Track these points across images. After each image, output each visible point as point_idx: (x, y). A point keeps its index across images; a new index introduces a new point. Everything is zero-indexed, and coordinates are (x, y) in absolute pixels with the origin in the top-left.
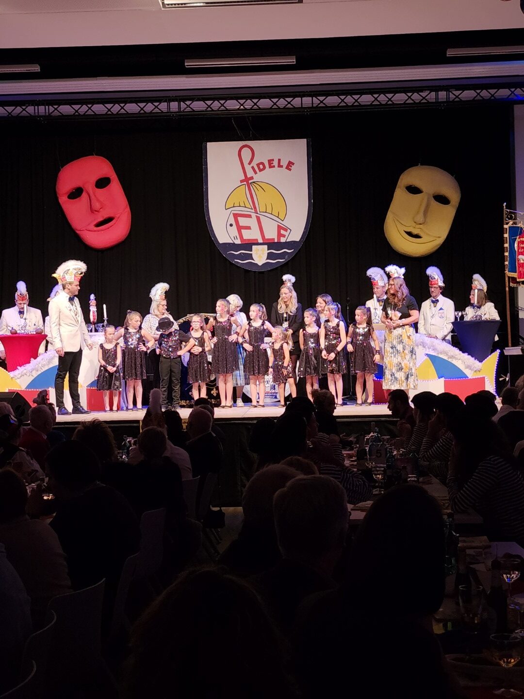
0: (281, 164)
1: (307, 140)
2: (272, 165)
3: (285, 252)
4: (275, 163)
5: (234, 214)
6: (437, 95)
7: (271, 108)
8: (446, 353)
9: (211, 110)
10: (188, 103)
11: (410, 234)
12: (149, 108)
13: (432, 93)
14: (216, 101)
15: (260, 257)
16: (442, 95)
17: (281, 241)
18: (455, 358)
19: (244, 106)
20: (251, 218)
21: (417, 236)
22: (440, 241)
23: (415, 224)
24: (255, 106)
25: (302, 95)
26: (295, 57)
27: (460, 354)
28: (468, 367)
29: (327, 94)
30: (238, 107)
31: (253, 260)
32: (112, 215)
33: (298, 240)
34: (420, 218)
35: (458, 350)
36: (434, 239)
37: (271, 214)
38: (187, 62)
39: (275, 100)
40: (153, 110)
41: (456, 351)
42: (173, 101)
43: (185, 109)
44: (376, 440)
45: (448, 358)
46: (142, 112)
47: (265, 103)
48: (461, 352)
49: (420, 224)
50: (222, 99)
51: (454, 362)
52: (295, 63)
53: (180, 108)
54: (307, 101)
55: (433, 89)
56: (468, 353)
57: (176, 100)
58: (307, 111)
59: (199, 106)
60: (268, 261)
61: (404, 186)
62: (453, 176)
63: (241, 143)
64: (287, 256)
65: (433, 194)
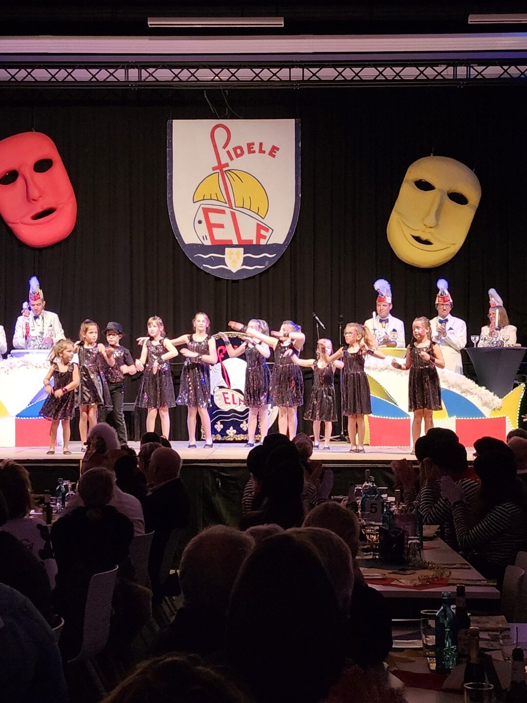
0: (263, 150)
1: (296, 121)
2: (252, 150)
3: (265, 256)
4: (256, 148)
5: (203, 208)
6: (455, 71)
7: (252, 80)
8: (458, 386)
9: (178, 80)
10: (151, 70)
11: (418, 239)
12: (103, 75)
13: (449, 68)
14: (185, 70)
15: (234, 262)
16: (462, 71)
17: (261, 243)
18: (469, 392)
19: (219, 77)
20: (225, 213)
21: (427, 242)
22: (453, 249)
23: (424, 227)
24: (233, 77)
25: (290, 65)
26: (283, 18)
28: (486, 404)
29: (321, 65)
30: (212, 78)
31: (226, 265)
32: (53, 206)
33: (282, 243)
34: (431, 220)
36: (448, 246)
37: (249, 210)
38: (151, 21)
39: (257, 71)
40: (107, 78)
41: (470, 384)
42: (133, 67)
43: (147, 78)
44: (372, 491)
46: (94, 80)
47: (245, 74)
49: (431, 227)
50: (193, 67)
51: (469, 397)
52: (283, 26)
53: (141, 77)
54: (297, 73)
55: (450, 63)
56: (485, 386)
57: (137, 67)
58: (297, 85)
59: (164, 75)
60: (244, 267)
61: (413, 180)
62: (472, 170)
63: (214, 122)
64: (267, 262)
65: (448, 192)
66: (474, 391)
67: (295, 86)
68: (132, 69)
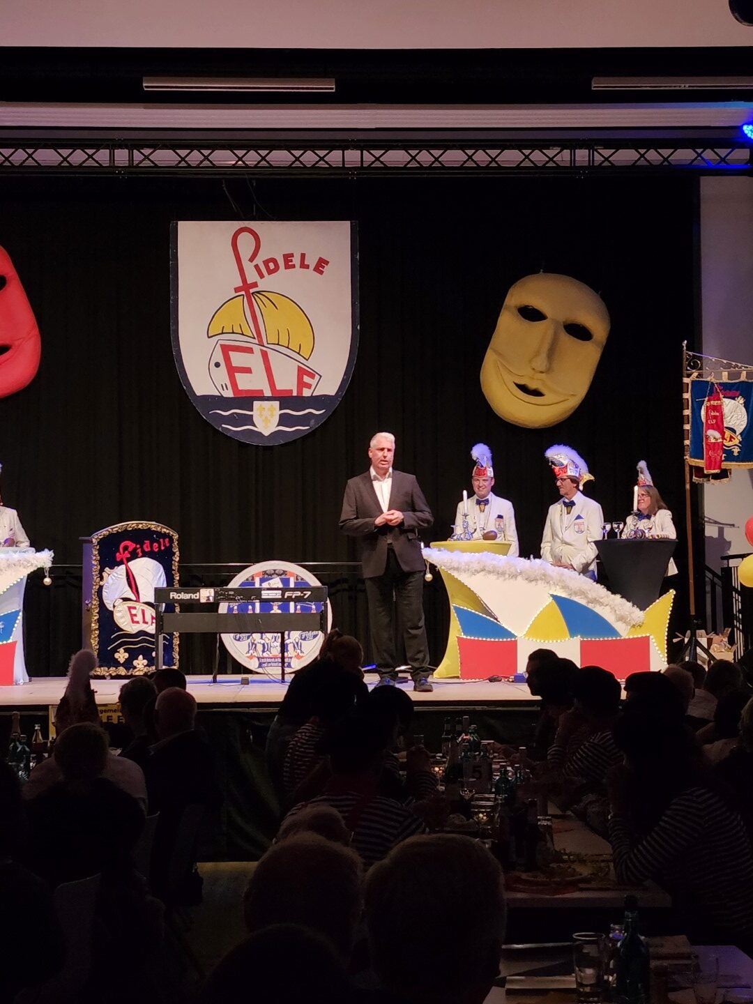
0: (305, 263)
1: (351, 223)
2: (290, 263)
3: (310, 413)
4: (296, 261)
5: (222, 346)
6: (573, 156)
7: (290, 167)
8: (583, 593)
9: (186, 165)
10: (147, 151)
11: (523, 388)
12: (78, 157)
13: (565, 151)
14: (195, 151)
15: (267, 420)
16: (582, 155)
17: (304, 395)
18: (597, 601)
19: (243, 162)
20: (253, 353)
21: (536, 393)
22: (574, 402)
23: (532, 372)
24: (263, 162)
25: (344, 145)
26: (334, 79)
27: (607, 596)
28: (621, 619)
29: (388, 145)
30: (234, 162)
31: (255, 426)
32: (7, 342)
33: (334, 394)
34: (541, 362)
35: (605, 590)
36: (566, 398)
37: (288, 348)
38: (147, 82)
39: (297, 153)
40: (84, 162)
41: (601, 590)
42: (121, 147)
43: (141, 162)
45: (588, 602)
46: (65, 164)
47: (280, 157)
48: (609, 593)
49: (542, 372)
50: (207, 148)
51: (598, 610)
52: (334, 91)
53: (133, 161)
54: (353, 156)
55: (564, 144)
56: (621, 594)
57: (126, 147)
58: (353, 174)
59: (165, 157)
60: (281, 428)
61: (516, 307)
62: (597, 293)
63: (237, 225)
64: (313, 421)
65: (564, 322)
66: (604, 600)
67: (351, 175)
68: (120, 150)
